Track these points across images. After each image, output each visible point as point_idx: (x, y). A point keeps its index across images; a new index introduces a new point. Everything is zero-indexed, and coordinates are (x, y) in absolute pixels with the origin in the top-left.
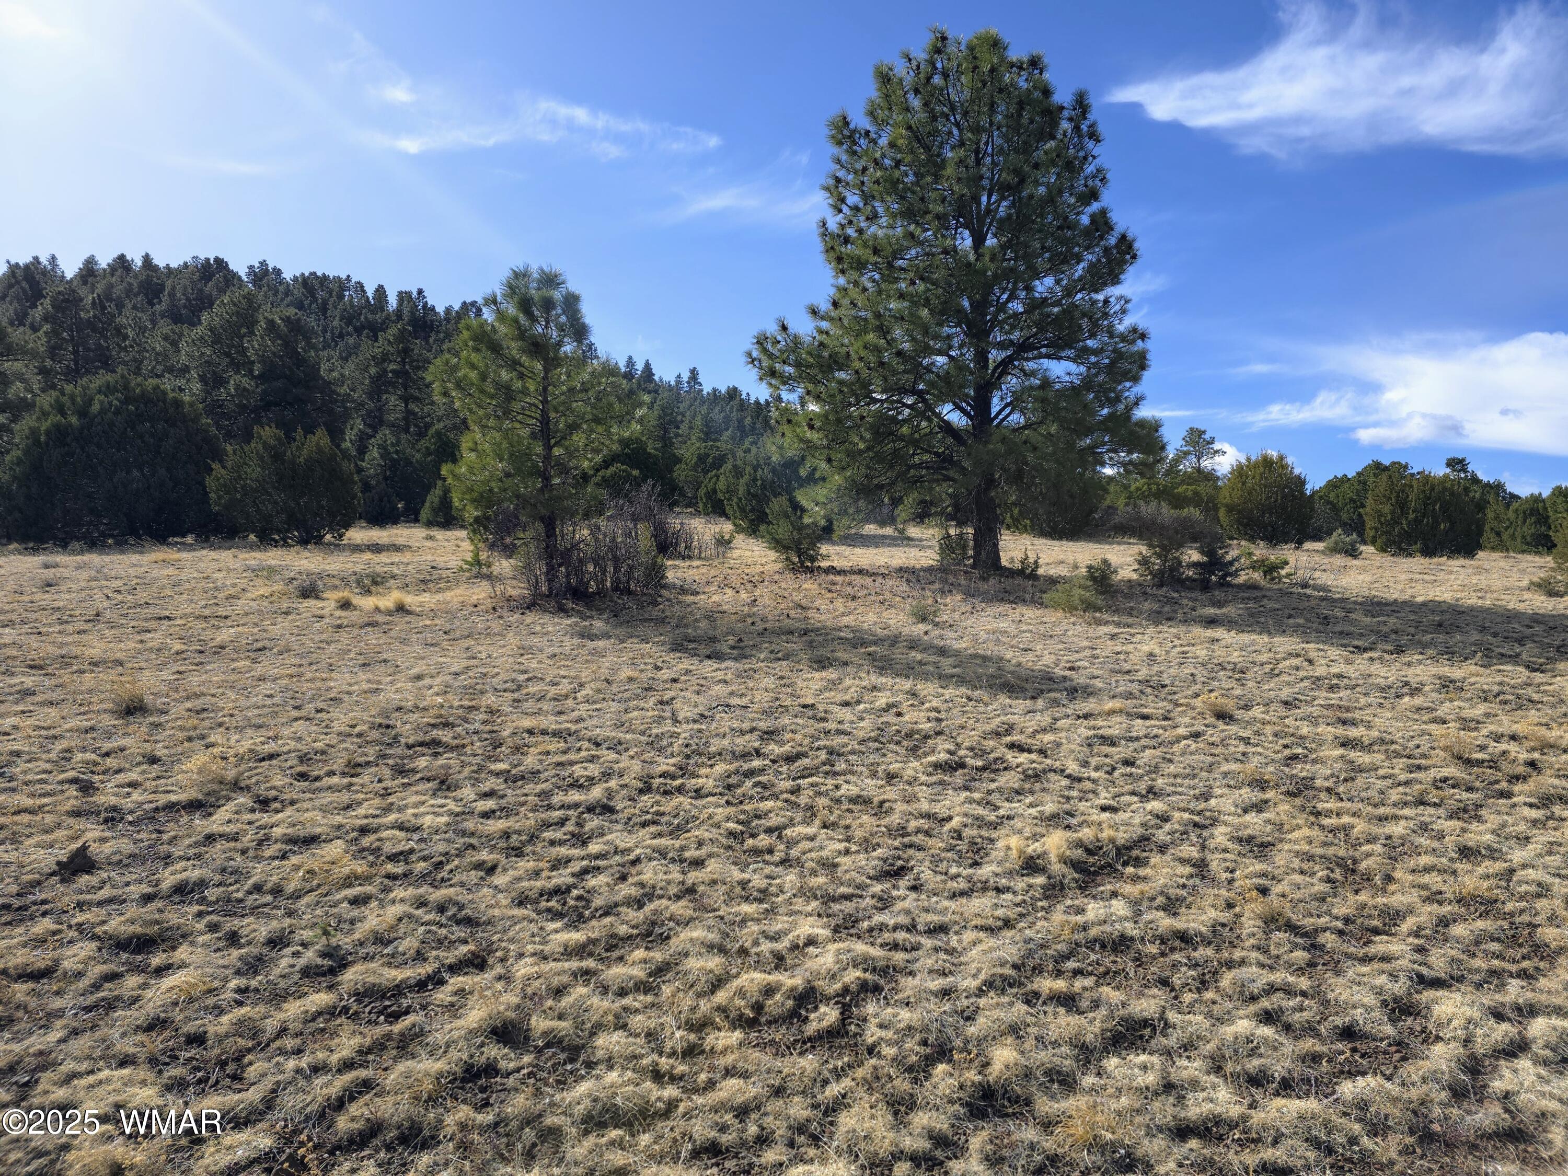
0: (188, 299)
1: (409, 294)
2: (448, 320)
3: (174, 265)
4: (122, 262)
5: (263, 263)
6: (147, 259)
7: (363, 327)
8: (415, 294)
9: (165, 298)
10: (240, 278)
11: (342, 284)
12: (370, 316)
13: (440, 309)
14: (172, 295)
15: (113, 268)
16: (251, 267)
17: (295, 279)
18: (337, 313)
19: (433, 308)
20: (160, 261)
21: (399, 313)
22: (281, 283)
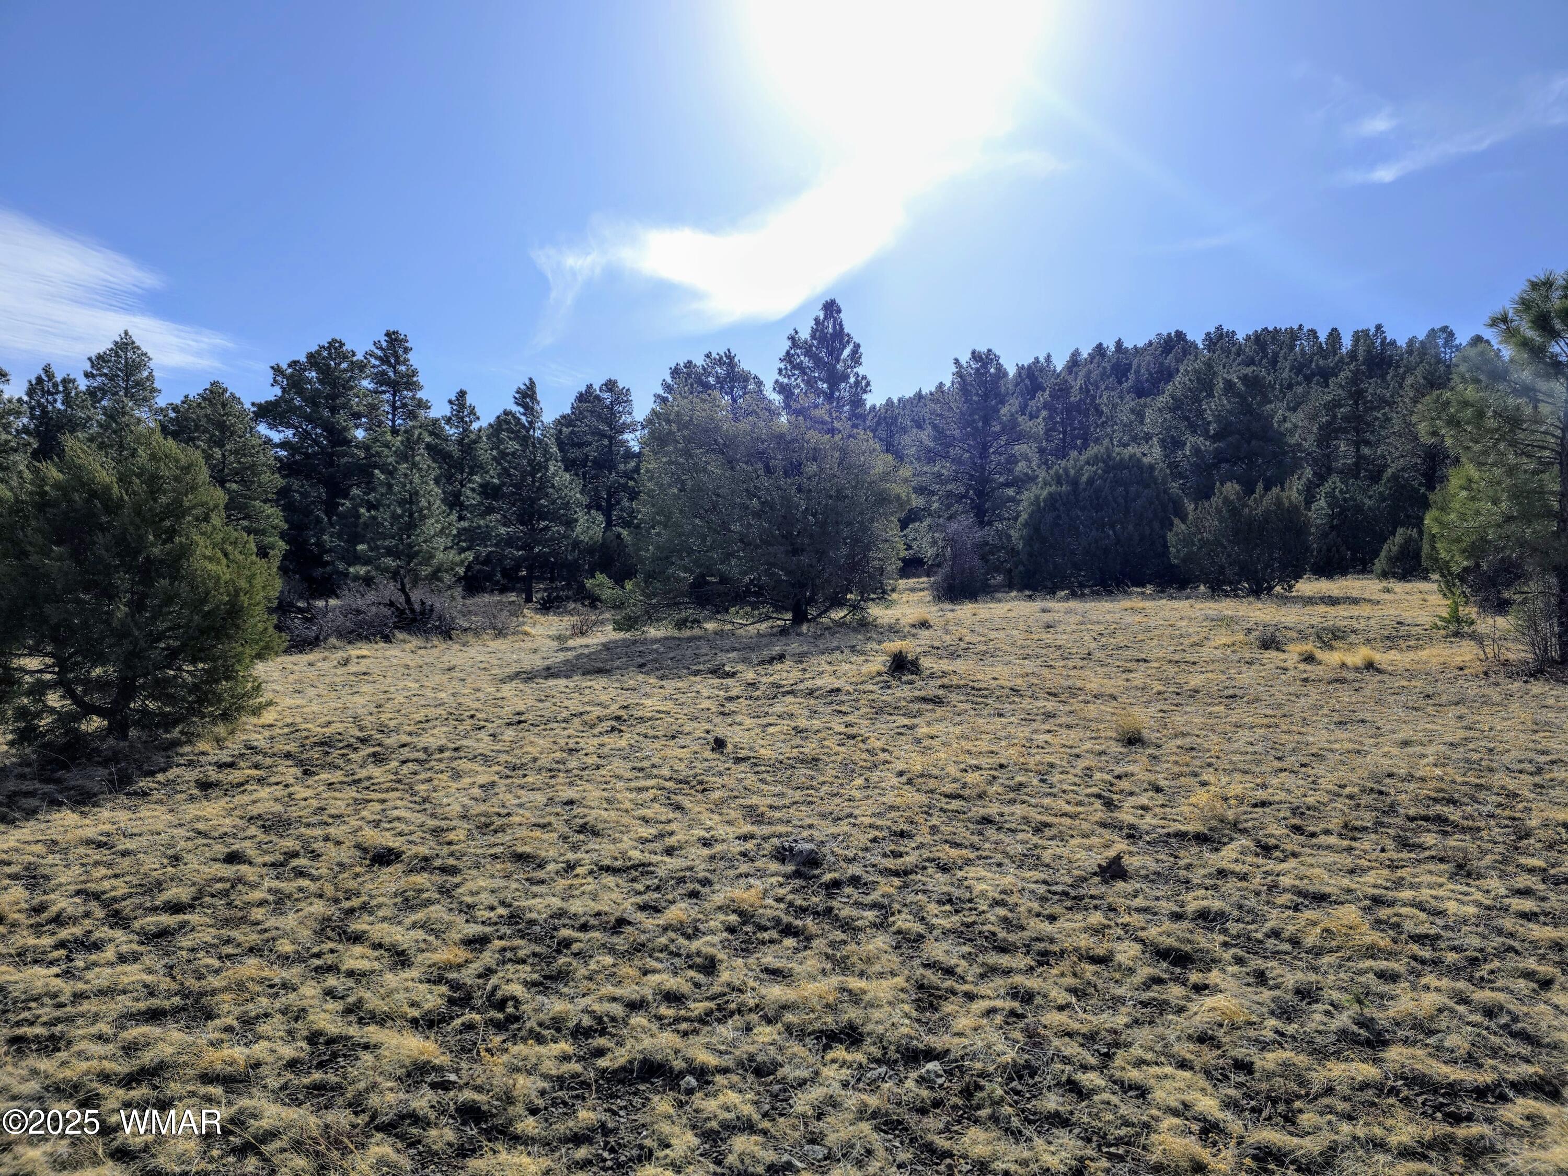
0: (1150, 374)
1: (1366, 332)
2: (1410, 352)
3: (1140, 345)
4: (1100, 350)
5: (1219, 328)
6: (1119, 344)
7: (1313, 375)
8: (1373, 331)
9: (1132, 376)
10: (1196, 347)
11: (1294, 334)
12: (1321, 362)
13: (1402, 342)
14: (1137, 372)
15: (1092, 357)
16: (1208, 334)
17: (1248, 338)
18: (1287, 364)
19: (1393, 343)
20: (1128, 344)
21: (1353, 355)
22: (1234, 344)
